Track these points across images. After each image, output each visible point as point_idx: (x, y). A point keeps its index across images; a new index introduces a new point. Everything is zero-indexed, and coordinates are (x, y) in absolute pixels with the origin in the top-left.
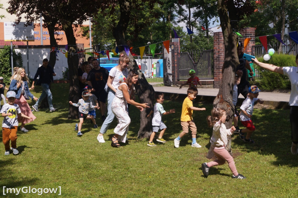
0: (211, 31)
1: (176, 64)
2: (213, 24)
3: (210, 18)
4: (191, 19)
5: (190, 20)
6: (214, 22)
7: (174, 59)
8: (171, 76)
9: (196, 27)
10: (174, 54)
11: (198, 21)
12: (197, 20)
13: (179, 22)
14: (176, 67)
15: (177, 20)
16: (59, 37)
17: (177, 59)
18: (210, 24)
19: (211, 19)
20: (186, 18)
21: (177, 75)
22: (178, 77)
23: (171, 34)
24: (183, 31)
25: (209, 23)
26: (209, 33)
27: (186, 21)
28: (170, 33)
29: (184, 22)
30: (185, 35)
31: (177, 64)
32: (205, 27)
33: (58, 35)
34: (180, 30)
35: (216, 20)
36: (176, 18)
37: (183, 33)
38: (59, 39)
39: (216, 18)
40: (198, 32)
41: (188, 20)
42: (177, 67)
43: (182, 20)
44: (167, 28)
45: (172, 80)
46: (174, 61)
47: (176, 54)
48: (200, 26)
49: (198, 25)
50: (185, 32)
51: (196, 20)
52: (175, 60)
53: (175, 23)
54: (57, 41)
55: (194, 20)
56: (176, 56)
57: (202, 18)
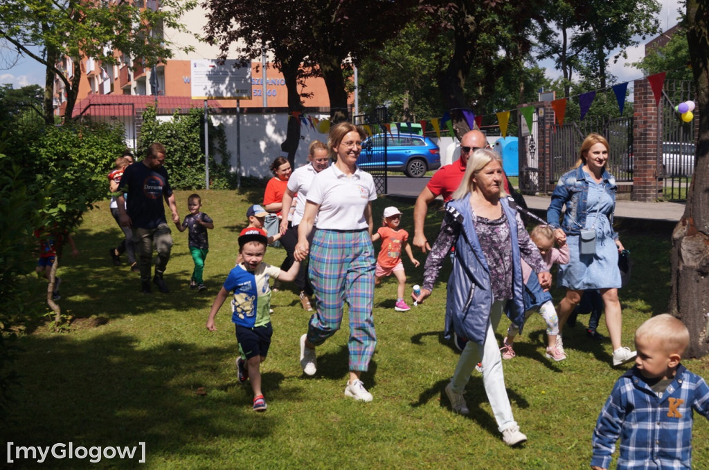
0: (611, 77)
1: (547, 147)
2: (615, 62)
3: (610, 49)
4: (567, 52)
5: (564, 53)
6: (617, 57)
7: (544, 137)
8: (537, 174)
9: (579, 68)
10: (544, 127)
11: (582, 55)
12: (580, 53)
13: (540, 58)
14: (547, 154)
15: (538, 54)
16: (305, 91)
17: (549, 137)
18: (609, 62)
19: (611, 51)
20: (556, 49)
21: (550, 171)
22: (552, 175)
23: (522, 84)
24: (546, 77)
25: (607, 60)
26: (607, 81)
27: (556, 56)
28: (520, 80)
29: (552, 57)
30: (549, 85)
31: (549, 147)
32: (599, 68)
33: (303, 87)
34: (538, 74)
35: (622, 54)
36: (533, 50)
37: (545, 81)
38: (305, 95)
39: (621, 49)
40: (583, 79)
41: (561, 54)
42: (549, 154)
43: (549, 54)
44: (514, 70)
45: (539, 181)
46: (544, 141)
47: (548, 126)
48: (588, 66)
49: (584, 65)
50: (551, 78)
51: (577, 53)
52: (547, 139)
53: (531, 59)
54: (302, 99)
55: (575, 53)
56: (547, 130)
57: (591, 49)
